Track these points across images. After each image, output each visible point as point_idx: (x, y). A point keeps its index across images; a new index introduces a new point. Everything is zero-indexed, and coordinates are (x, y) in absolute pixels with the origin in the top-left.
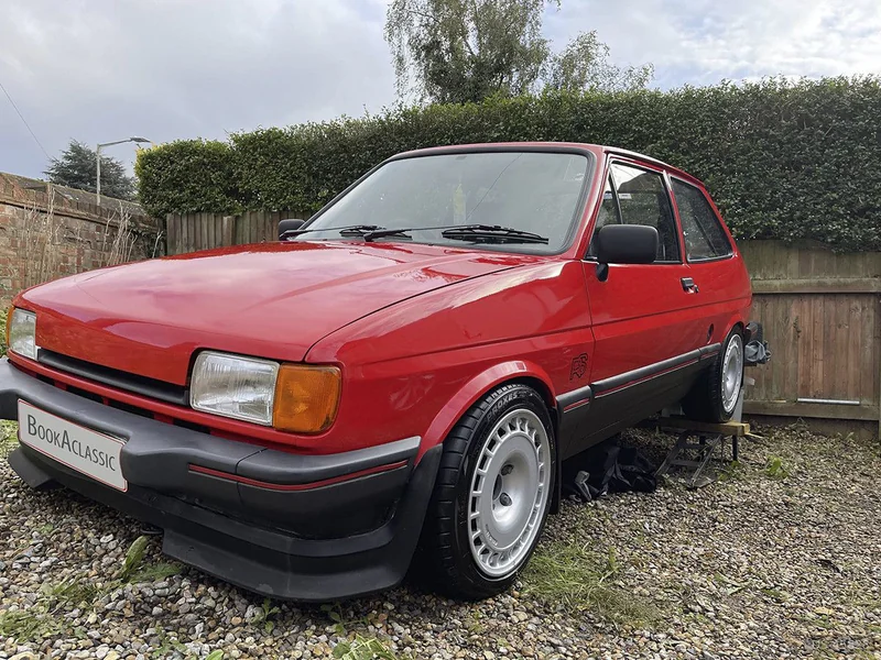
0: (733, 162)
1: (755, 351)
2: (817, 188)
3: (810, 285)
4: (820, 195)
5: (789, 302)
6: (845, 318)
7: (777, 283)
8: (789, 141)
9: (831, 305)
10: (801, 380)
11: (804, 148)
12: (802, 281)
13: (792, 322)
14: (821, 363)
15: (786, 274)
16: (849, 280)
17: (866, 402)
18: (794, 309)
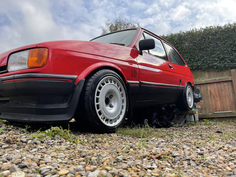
0: (186, 50)
1: (198, 95)
2: (209, 54)
3: (212, 80)
4: (210, 56)
5: (207, 86)
6: (223, 88)
7: (203, 81)
8: (200, 43)
9: (219, 85)
10: (214, 107)
11: (204, 44)
12: (210, 79)
13: (209, 91)
14: (219, 102)
15: (205, 78)
16: (222, 78)
17: (234, 111)
18: (209, 87)
